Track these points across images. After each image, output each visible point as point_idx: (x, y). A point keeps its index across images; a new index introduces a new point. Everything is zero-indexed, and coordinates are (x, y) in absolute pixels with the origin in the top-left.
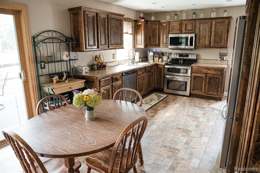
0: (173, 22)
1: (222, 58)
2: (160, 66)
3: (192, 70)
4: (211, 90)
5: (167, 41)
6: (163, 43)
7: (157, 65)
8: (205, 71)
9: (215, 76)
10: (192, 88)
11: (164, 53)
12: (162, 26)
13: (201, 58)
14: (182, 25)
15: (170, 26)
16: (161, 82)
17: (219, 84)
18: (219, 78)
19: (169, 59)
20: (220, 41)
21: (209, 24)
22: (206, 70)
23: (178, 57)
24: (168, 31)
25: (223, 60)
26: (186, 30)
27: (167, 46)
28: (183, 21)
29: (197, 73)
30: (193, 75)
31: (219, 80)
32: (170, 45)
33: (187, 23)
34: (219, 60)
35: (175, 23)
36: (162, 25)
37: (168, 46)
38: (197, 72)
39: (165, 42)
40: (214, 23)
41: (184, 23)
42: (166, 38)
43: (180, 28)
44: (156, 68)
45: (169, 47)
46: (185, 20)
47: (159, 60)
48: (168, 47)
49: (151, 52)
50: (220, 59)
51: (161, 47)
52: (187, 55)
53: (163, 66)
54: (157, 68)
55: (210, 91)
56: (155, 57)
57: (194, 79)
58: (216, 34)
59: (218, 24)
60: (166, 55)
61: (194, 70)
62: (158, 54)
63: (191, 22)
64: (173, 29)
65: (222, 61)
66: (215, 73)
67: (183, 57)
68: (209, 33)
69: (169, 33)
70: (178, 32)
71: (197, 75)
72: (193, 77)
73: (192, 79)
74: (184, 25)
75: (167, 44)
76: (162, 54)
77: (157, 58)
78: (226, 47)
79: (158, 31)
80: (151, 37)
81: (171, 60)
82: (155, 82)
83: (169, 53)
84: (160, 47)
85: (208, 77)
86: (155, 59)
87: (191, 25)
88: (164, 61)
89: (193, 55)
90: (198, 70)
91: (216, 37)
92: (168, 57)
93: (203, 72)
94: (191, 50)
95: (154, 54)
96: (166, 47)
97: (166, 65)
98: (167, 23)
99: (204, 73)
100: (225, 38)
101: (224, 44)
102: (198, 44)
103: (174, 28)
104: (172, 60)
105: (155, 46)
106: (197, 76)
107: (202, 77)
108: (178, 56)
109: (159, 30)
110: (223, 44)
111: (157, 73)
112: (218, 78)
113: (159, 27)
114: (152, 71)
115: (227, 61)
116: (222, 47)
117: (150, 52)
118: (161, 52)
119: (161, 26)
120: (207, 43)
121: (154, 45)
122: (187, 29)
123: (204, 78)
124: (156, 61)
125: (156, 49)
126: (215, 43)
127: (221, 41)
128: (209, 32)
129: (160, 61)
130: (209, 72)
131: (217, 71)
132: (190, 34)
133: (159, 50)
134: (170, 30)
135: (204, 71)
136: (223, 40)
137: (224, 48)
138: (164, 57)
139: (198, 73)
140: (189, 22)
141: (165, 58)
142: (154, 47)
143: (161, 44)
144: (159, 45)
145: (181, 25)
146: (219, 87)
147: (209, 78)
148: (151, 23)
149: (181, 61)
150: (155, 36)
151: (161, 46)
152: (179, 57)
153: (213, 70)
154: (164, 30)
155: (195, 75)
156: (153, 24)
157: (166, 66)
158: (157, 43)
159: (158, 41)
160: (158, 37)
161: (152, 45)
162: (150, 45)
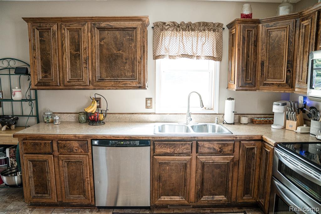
6: (298, 81)
24: (312, 42)
39: (304, 76)
51: (296, 92)
79: (286, 46)
84: (293, 91)
105: (276, 87)
109: (291, 43)
113: (292, 32)
134: (320, 37)
148: (267, 26)
150: (279, 61)
151: (295, 90)
154: (306, 39)
158: (283, 79)
159: (288, 74)
160: (288, 64)
161: (268, 84)
162: (263, 85)
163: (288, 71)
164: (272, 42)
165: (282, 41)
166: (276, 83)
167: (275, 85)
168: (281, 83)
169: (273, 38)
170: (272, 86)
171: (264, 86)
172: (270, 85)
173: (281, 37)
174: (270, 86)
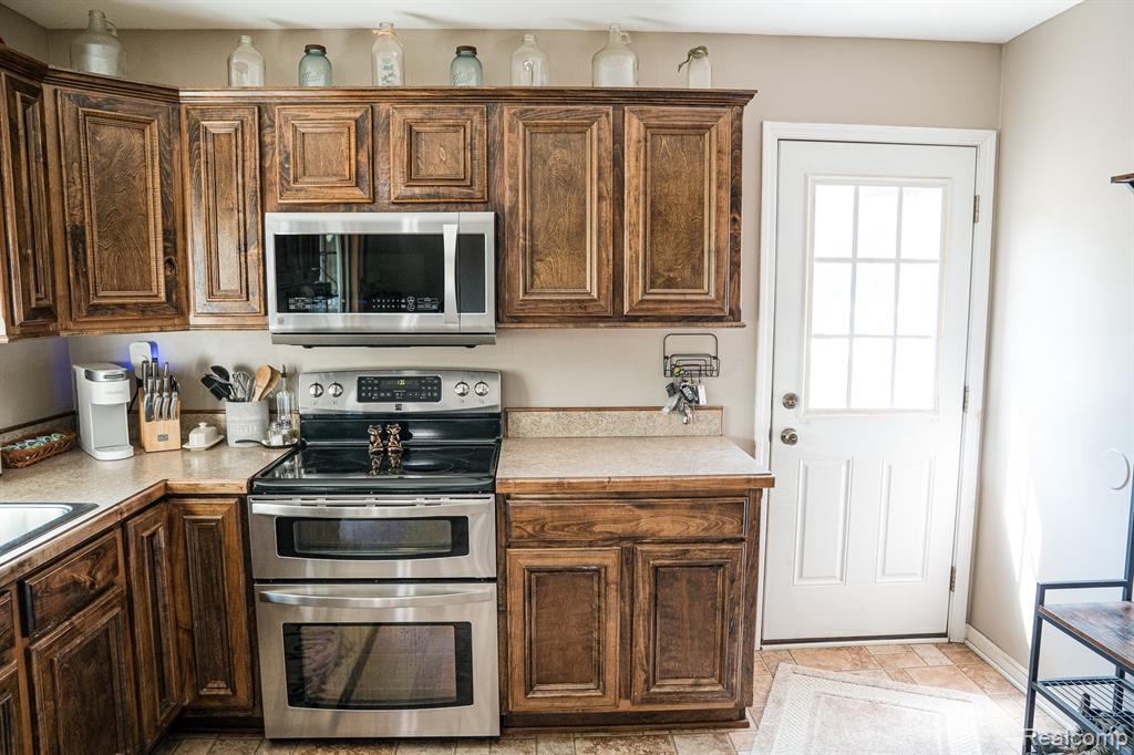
0: (293, 111)
1: (687, 392)
2: (205, 511)
3: (508, 523)
4: (671, 665)
5: (254, 276)
6: (211, 294)
7: (167, 500)
8: (615, 521)
9: (699, 553)
10: (518, 673)
11: (231, 373)
12: (194, 139)
13: (534, 403)
14: (380, 140)
15: (268, 139)
16: (231, 651)
17: (733, 609)
18: (728, 566)
19: (280, 425)
20: (687, 273)
21: (599, 140)
22: (625, 511)
23: (351, 403)
24: (251, 185)
25: (693, 403)
26: (411, 177)
27: (254, 314)
28: (383, 107)
29: (549, 543)
30: (523, 558)
31: (732, 581)
32: (283, 307)
33: (421, 121)
34: (666, 410)
35: (313, 115)
36: (195, 128)
37: (266, 313)
38: (553, 535)
39: (229, 278)
40: (634, 128)
41: (397, 119)
42: (243, 247)
43: (364, 158)
44: (161, 532)
45: (274, 327)
46: (401, 97)
47: (185, 440)
48: (265, 327)
49: (100, 374)
50: (673, 401)
51: (198, 327)
52: (428, 386)
53: (233, 501)
54: (178, 524)
55: (667, 674)
56: (149, 419)
57: (528, 596)
58: (657, 217)
59: (664, 142)
60: (251, 394)
61: (524, 516)
62: (173, 387)
63: (448, 112)
64: (297, 167)
65: (688, 411)
66: (695, 526)
67: (392, 399)
68: (607, 206)
69: (270, 203)
70: (350, 191)
71: (549, 563)
72: (517, 579)
73: (516, 596)
74: (397, 133)
75: (255, 301)
76: (207, 381)
77: (173, 426)
78: (735, 316)
79: (155, 182)
80: (92, 237)
81: (296, 427)
82: (171, 663)
83: (274, 372)
84: (186, 327)
85: (644, 562)
86: (150, 430)
87: (456, 140)
88: (231, 442)
89: (472, 383)
90: (557, 514)
91: (659, 238)
92: (265, 403)
93: (597, 529)
94: (468, 340)
95: (137, 385)
96: (241, 327)
97: (261, 491)
98: (240, 112)
99: (613, 539)
100: (722, 245)
101: (717, 290)
102: (525, 293)
103: (309, 156)
104: (302, 426)
105: (135, 315)
106: (551, 571)
107: (598, 572)
108: (353, 394)
109: (166, 176)
110: (712, 296)
111: (179, 569)
112: (721, 566)
113: (166, 142)
114: (121, 578)
115: (722, 409)
116: (702, 313)
117: (89, 376)
118: (202, 363)
119: (186, 137)
120: (592, 286)
121: (123, 306)
122: (423, 173)
123: (613, 574)
124: (162, 446)
125: (153, 345)
126: (653, 285)
127: (697, 271)
128: (600, 198)
129: (198, 452)
130: (647, 522)
131: (715, 511)
132: (453, 215)
133: (177, 348)
134: (274, 176)
135: (610, 519)
136: (709, 264)
137: (720, 319)
138: (228, 406)
139: (562, 543)
140: (436, 115)
141: (241, 419)
142: (127, 330)
143: (198, 295)
144: (174, 310)
145: (367, 134)
146: (733, 633)
147: (656, 568)
148: (82, 102)
149: (384, 436)
150: (132, 231)
151: (193, 320)
152: (360, 399)
153: (677, 506)
154: (222, 173)
155: (537, 563)
156: (97, 106)
157: (259, 507)
158: (154, 288)
159: (169, 273)
160: (165, 240)
161: (106, 307)
162: (88, 312)
163: (169, 263)
164: (103, 161)
165: (136, 164)
166: (136, 304)
167: (132, 310)
168: (149, 304)
169: (104, 149)
170: (121, 315)
171: (92, 315)
172: (113, 309)
173: (130, 151)
174: (113, 314)
